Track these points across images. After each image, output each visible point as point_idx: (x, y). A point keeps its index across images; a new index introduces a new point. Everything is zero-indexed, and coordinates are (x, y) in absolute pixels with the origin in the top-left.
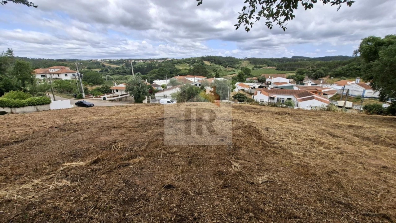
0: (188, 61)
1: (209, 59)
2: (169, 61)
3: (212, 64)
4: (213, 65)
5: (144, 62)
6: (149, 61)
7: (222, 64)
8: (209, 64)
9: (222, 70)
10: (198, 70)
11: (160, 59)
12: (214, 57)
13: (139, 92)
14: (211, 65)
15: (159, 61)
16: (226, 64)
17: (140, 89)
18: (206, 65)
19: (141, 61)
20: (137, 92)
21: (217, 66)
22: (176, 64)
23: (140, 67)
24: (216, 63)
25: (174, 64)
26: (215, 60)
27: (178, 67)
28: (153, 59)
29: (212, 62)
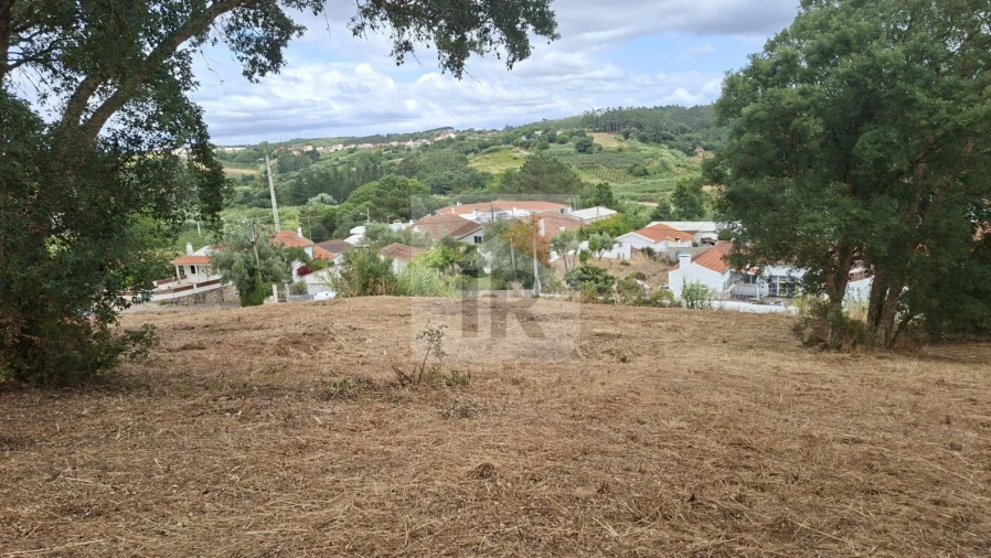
0: (524, 138)
1: (613, 122)
2: (450, 141)
3: (625, 145)
4: (634, 149)
5: (351, 151)
6: (368, 145)
7: (672, 139)
8: (615, 145)
9: (672, 166)
10: (533, 178)
11: (415, 137)
12: (641, 112)
13: (252, 272)
14: (620, 150)
15: (410, 144)
16: (689, 139)
17: (255, 263)
18: (600, 149)
19: (340, 147)
20: (245, 271)
21: (647, 149)
22: (476, 152)
23: (327, 174)
24: (643, 140)
25: (467, 152)
26: (640, 127)
27: (478, 164)
28: (389, 137)
29: (627, 136)
